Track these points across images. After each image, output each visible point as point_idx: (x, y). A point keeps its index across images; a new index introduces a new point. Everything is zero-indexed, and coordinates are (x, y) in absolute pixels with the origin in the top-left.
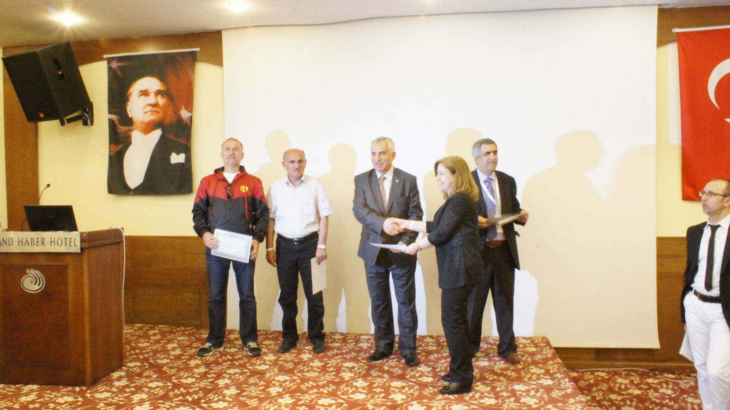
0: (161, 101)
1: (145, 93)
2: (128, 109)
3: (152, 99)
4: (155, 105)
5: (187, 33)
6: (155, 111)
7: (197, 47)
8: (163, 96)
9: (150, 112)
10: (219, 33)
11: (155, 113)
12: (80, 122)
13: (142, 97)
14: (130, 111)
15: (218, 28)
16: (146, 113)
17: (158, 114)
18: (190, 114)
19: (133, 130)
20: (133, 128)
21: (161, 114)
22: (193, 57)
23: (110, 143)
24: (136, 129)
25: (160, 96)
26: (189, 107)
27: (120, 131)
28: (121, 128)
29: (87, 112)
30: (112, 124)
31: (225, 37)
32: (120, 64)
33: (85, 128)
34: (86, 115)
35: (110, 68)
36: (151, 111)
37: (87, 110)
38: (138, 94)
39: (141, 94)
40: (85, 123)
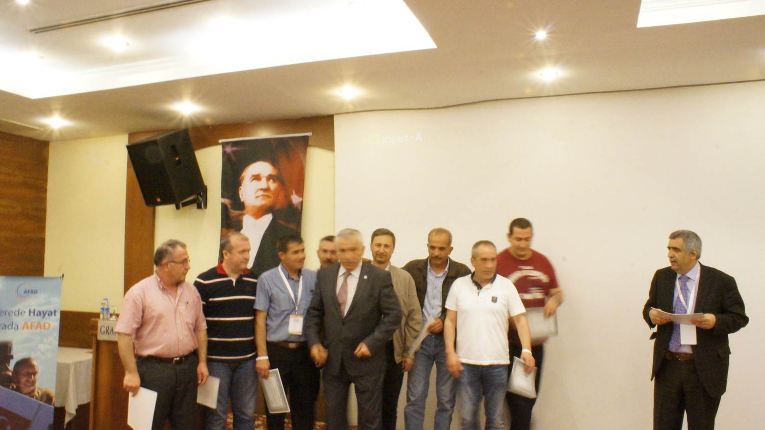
0: (273, 186)
1: (257, 178)
2: (240, 193)
3: (263, 184)
4: (267, 190)
5: (300, 118)
6: (266, 196)
7: (309, 132)
8: (274, 181)
9: (261, 197)
10: (330, 118)
11: (266, 197)
12: (195, 206)
13: (255, 181)
14: (242, 195)
15: (331, 113)
16: (257, 197)
17: (269, 199)
18: (301, 199)
19: (244, 215)
20: (245, 212)
21: (272, 198)
22: (305, 142)
23: (222, 227)
24: (247, 213)
25: (271, 180)
26: (300, 192)
27: (232, 215)
28: (233, 213)
29: (201, 196)
30: (224, 208)
31: (337, 121)
32: (235, 149)
33: (199, 211)
34: (201, 199)
35: (225, 154)
36: (262, 195)
37: (202, 194)
38: (251, 178)
39: (253, 178)
40: (199, 207)
